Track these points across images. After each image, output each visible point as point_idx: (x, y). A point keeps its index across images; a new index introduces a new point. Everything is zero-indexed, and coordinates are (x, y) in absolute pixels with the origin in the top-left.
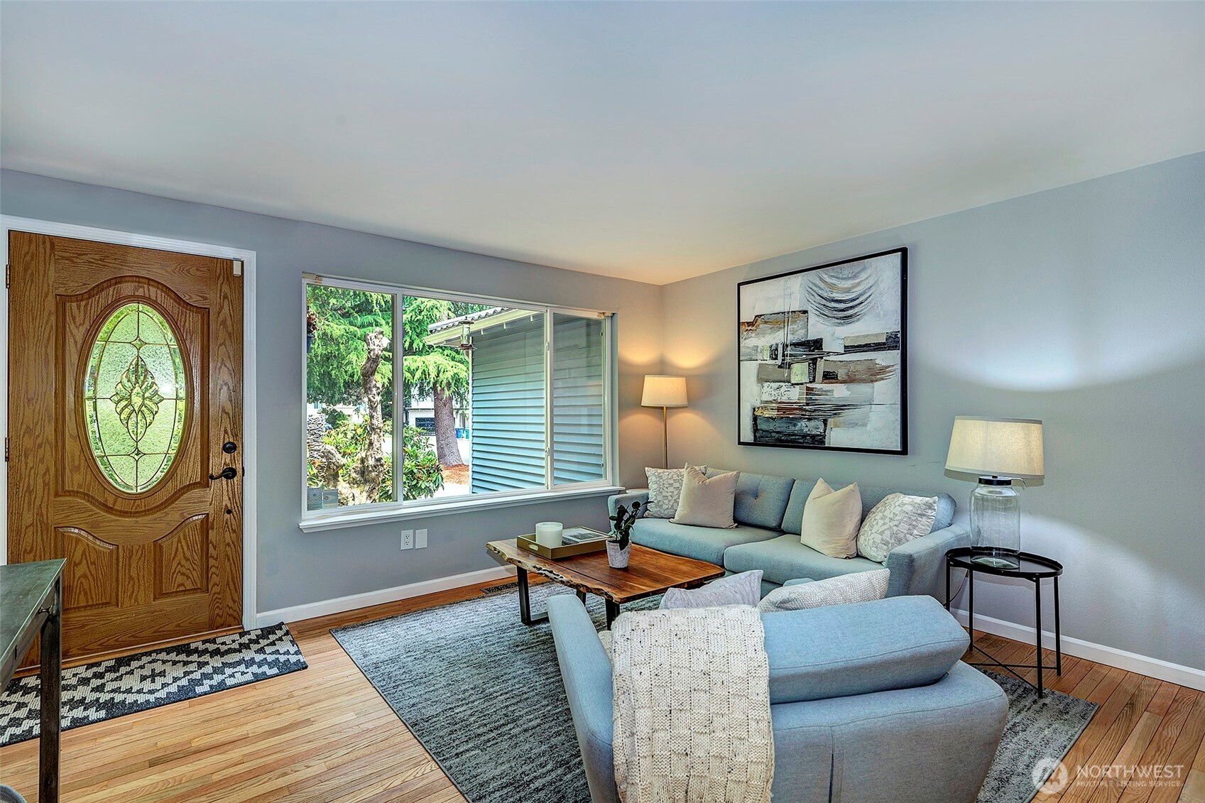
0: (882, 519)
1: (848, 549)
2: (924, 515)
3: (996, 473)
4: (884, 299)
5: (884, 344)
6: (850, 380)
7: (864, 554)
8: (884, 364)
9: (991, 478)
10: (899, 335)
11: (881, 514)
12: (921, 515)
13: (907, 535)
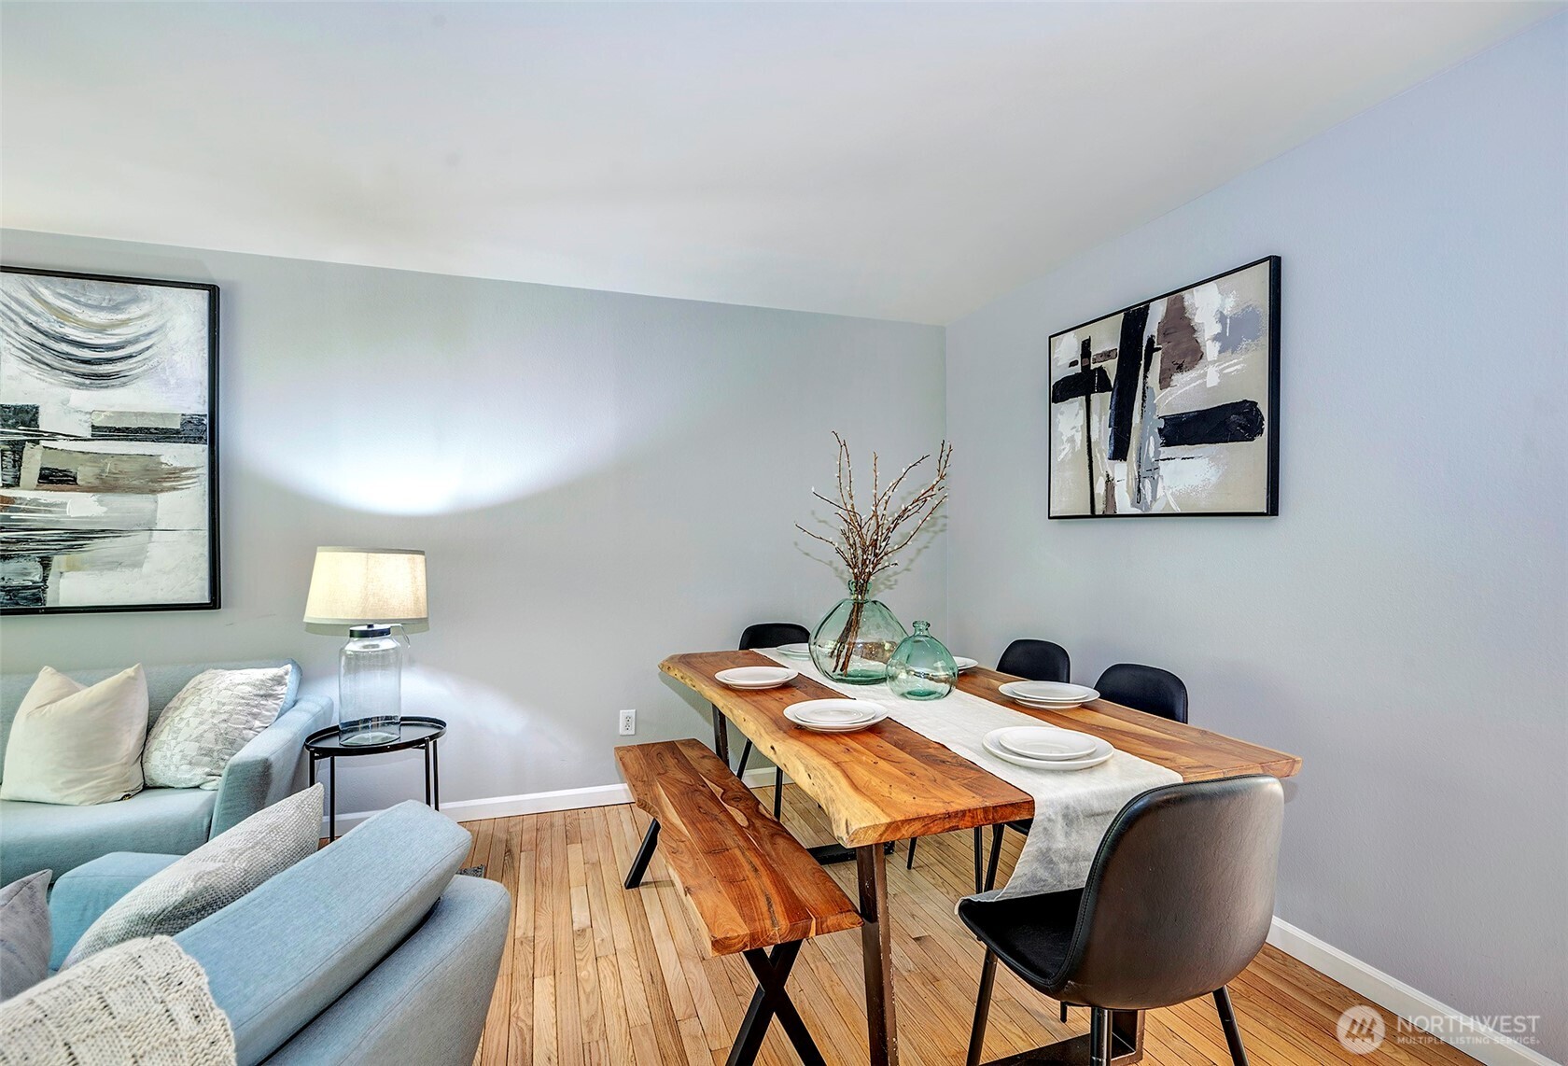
0: (196, 715)
1: (126, 781)
2: (270, 696)
3: (372, 620)
4: (176, 357)
5: (178, 432)
6: (105, 486)
7: (160, 782)
8: (177, 464)
9: (365, 628)
10: (206, 421)
11: (192, 709)
12: (266, 696)
13: (244, 732)
